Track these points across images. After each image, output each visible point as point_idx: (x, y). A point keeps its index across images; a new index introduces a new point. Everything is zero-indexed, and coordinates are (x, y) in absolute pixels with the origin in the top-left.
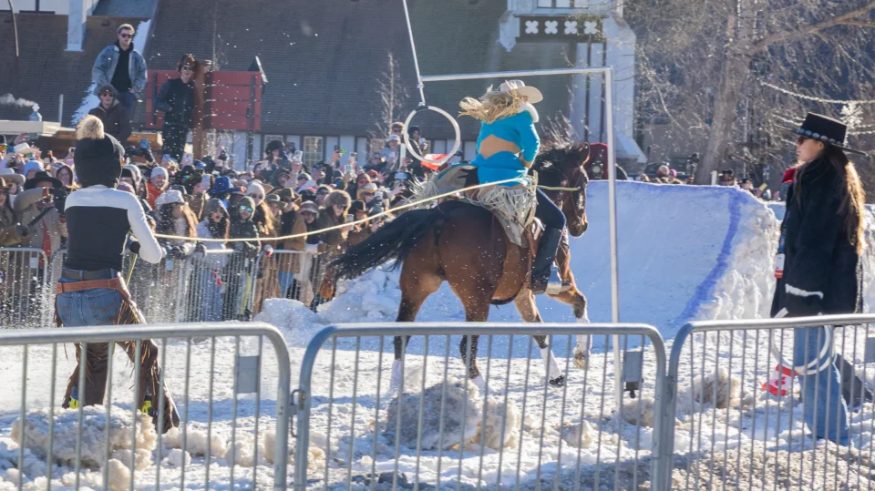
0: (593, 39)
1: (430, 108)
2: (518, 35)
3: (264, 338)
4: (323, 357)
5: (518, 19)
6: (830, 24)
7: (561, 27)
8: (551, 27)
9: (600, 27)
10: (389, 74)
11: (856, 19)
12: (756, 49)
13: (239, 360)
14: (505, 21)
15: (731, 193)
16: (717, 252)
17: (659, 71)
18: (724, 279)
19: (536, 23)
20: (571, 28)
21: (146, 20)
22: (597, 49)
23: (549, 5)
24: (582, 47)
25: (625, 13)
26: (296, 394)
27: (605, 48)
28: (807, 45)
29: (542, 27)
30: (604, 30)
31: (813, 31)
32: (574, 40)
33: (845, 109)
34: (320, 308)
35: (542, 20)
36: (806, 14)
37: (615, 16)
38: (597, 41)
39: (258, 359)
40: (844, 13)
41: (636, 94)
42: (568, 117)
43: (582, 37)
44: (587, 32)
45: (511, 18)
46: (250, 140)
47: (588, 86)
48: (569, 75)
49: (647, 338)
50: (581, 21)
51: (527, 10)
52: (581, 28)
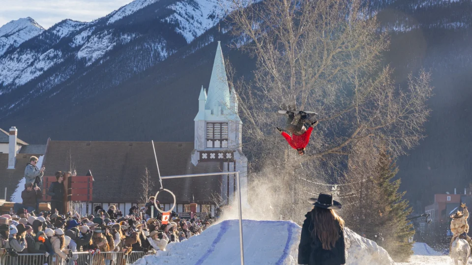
1: (165, 190)
2: (199, 159)
5: (199, 153)
6: (326, 153)
7: (217, 156)
8: (213, 156)
9: (232, 155)
10: (146, 176)
11: (337, 151)
12: (296, 164)
14: (193, 154)
15: (288, 223)
16: (283, 248)
18: (286, 259)
19: (206, 154)
20: (221, 156)
21: (42, 155)
22: (232, 165)
23: (212, 146)
24: (226, 164)
25: (243, 149)
27: (235, 164)
28: (317, 162)
29: (209, 156)
30: (235, 156)
31: (320, 156)
32: (222, 161)
33: (333, 188)
35: (209, 153)
36: (316, 149)
37: (239, 151)
38: (232, 162)
40: (331, 148)
42: (220, 194)
43: (225, 160)
44: (227, 157)
45: (196, 152)
46: (87, 206)
47: (228, 180)
48: (220, 175)
50: (225, 153)
51: (202, 149)
52: (225, 156)
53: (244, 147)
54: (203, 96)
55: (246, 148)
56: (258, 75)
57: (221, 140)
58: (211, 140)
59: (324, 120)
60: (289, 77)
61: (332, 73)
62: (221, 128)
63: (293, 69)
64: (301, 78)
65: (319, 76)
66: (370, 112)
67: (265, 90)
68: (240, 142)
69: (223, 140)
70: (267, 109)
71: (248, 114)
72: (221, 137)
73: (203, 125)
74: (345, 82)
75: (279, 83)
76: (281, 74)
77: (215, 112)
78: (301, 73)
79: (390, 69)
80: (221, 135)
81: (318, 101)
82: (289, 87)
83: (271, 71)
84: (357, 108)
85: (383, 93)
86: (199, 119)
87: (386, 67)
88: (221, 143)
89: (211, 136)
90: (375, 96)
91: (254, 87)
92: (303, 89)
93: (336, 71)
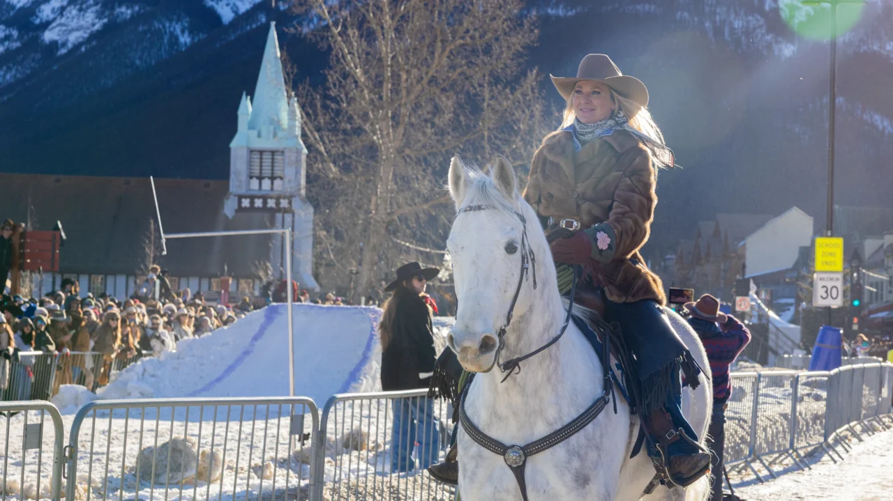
0: (285, 211)
2: (236, 208)
3: (45, 411)
4: (87, 423)
5: (237, 197)
6: (436, 202)
7: (265, 203)
8: (258, 203)
9: (290, 203)
10: (151, 233)
12: (389, 218)
13: (27, 428)
14: (228, 198)
16: (363, 349)
17: (328, 232)
18: (368, 365)
19: (248, 200)
20: (271, 203)
22: (288, 218)
23: (257, 188)
24: (279, 216)
25: (306, 194)
26: (67, 449)
27: (293, 216)
28: (422, 215)
29: (252, 203)
30: (293, 204)
31: (425, 207)
32: (273, 211)
34: (99, 391)
35: (252, 198)
36: (421, 196)
37: (300, 195)
38: (288, 212)
39: (41, 426)
41: (314, 247)
42: (269, 262)
43: (278, 209)
44: (282, 206)
45: (232, 197)
46: (54, 278)
47: (283, 241)
48: (269, 234)
49: (307, 406)
50: (278, 199)
51: (243, 191)
52: (278, 203)
53: (308, 190)
54: (246, 107)
55: (311, 191)
56: (332, 77)
57: (272, 178)
58: (257, 178)
59: (434, 150)
60: (381, 83)
61: (448, 78)
62: (273, 159)
63: (387, 70)
64: (399, 85)
65: (430, 82)
66: (506, 140)
67: (343, 101)
68: (303, 182)
69: (275, 178)
70: (345, 132)
71: (315, 139)
72: (272, 173)
73: (244, 153)
74: (468, 93)
75: (366, 92)
76: (369, 78)
77: (264, 133)
78: (399, 76)
79: (538, 74)
80: (272, 170)
81: (426, 121)
82: (381, 98)
83: (353, 73)
84: (486, 133)
85: (526, 111)
86: (238, 145)
87: (531, 71)
88: (272, 184)
89: (256, 172)
90: (514, 114)
91: (326, 97)
92: (403, 101)
93: (454, 75)
